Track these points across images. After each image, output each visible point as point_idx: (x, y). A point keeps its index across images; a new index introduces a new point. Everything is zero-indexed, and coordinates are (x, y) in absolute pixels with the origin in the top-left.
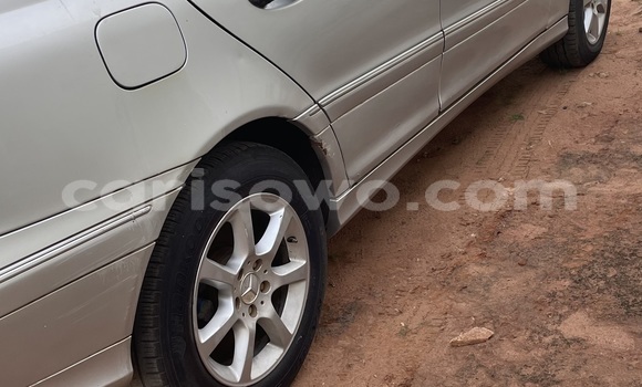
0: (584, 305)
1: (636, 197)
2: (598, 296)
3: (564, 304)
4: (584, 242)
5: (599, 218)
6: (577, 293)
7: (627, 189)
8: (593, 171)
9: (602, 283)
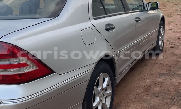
0: (174, 105)
1: (180, 83)
2: (177, 103)
3: (169, 104)
4: (171, 91)
5: (172, 87)
6: (172, 102)
7: (177, 81)
8: (168, 77)
9: (177, 100)
